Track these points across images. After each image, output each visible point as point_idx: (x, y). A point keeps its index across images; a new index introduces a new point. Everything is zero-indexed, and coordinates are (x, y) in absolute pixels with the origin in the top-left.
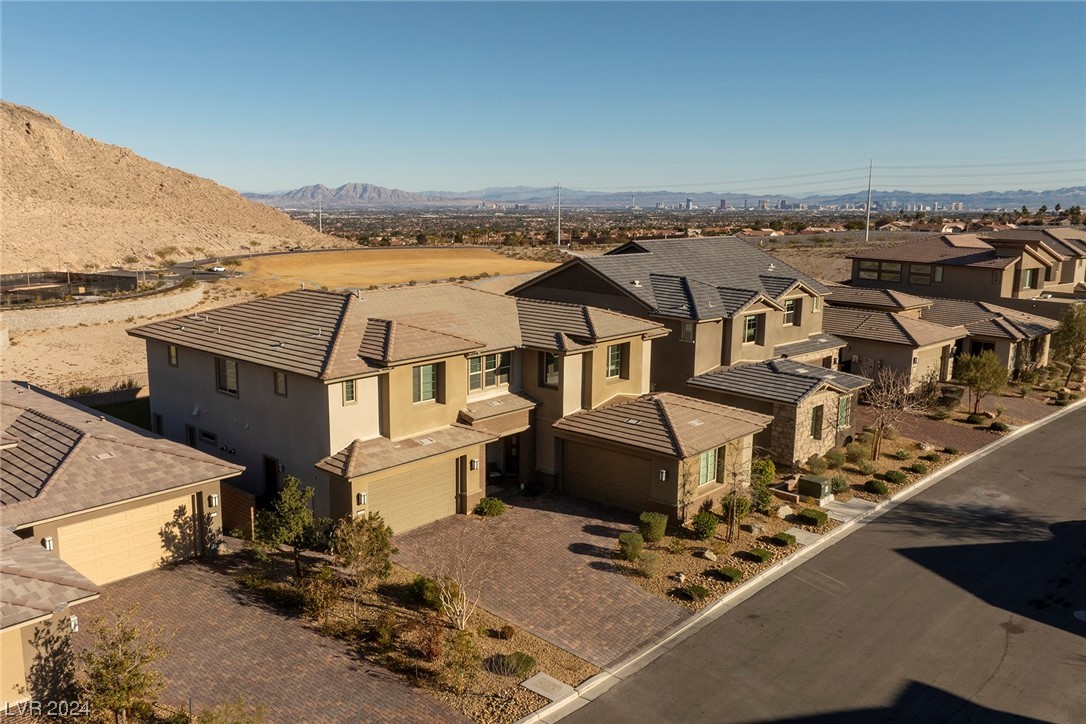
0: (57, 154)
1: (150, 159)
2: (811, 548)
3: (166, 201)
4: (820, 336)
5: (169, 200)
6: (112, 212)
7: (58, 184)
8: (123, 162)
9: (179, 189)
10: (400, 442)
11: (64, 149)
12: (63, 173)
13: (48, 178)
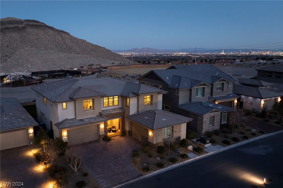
0: (68, 41)
2: (192, 159)
3: (93, 53)
4: (231, 94)
6: (79, 56)
7: (67, 49)
8: (83, 43)
9: (96, 50)
10: (79, 120)
11: (70, 40)
12: (69, 46)
13: (65, 47)
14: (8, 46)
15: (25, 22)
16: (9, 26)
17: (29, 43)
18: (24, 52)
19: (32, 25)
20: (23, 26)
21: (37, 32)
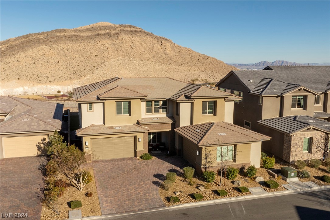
0: (169, 50)
1: (196, 52)
3: (199, 64)
5: (200, 64)
6: (182, 68)
7: (167, 59)
8: (188, 53)
9: (204, 61)
11: (171, 49)
12: (169, 56)
13: (164, 58)
14: (97, 56)
15: (119, 27)
16: (100, 32)
17: (121, 52)
18: (114, 63)
19: (127, 31)
20: (117, 31)
21: (132, 38)
